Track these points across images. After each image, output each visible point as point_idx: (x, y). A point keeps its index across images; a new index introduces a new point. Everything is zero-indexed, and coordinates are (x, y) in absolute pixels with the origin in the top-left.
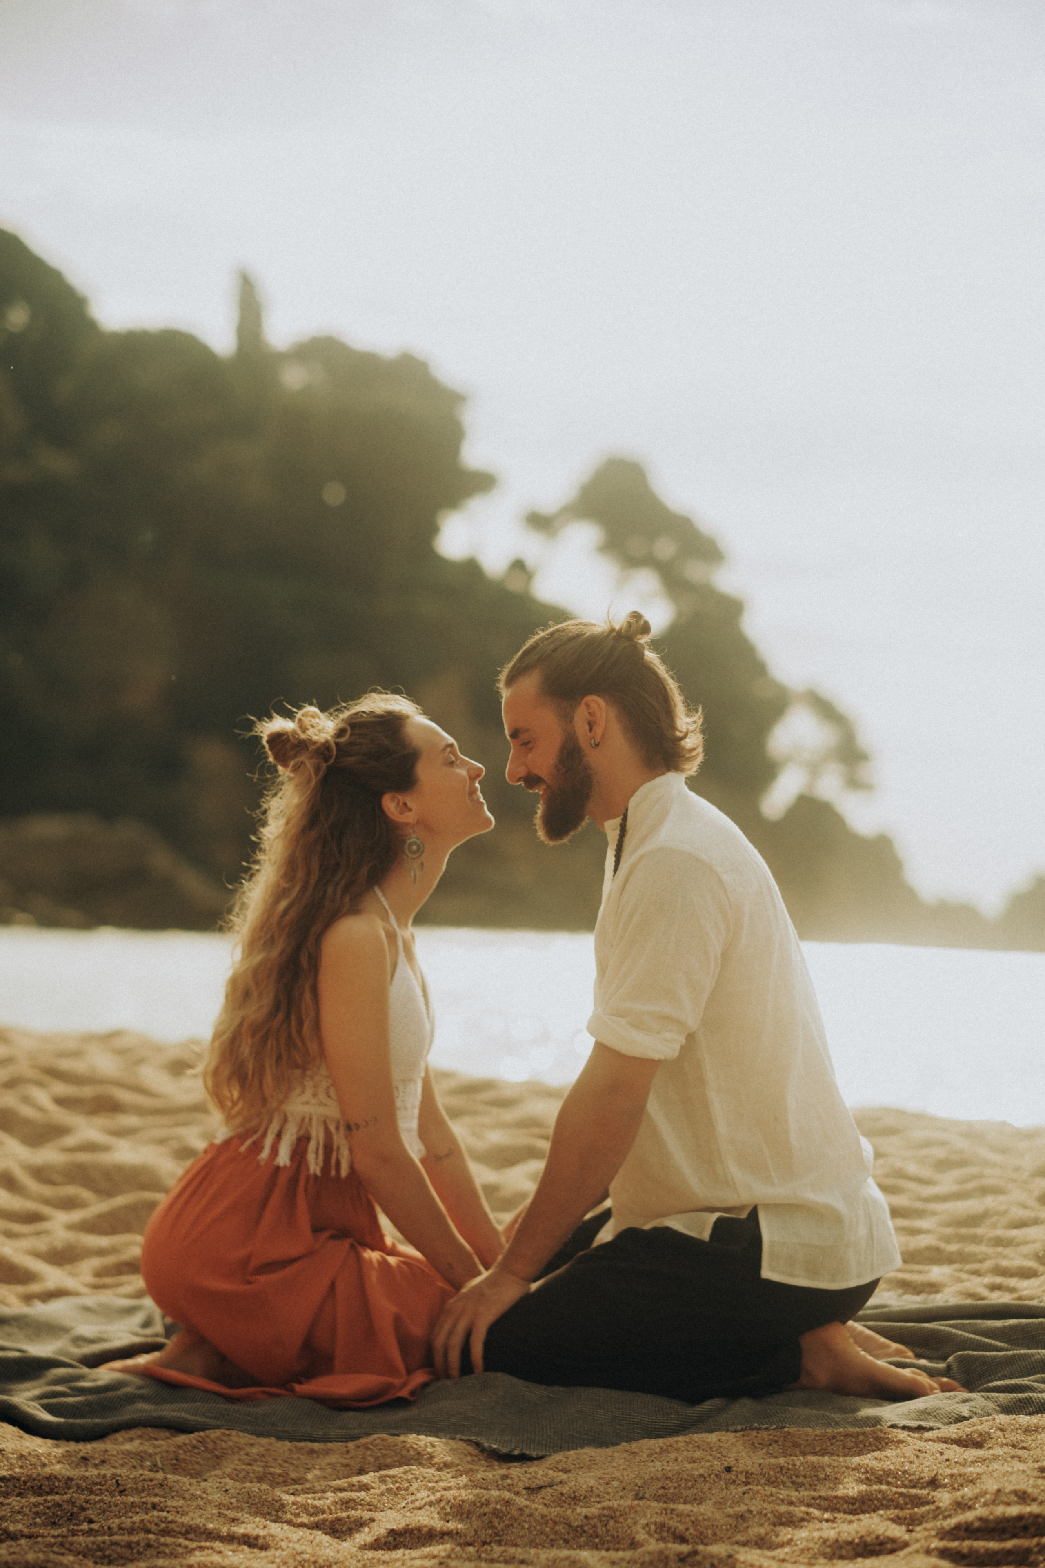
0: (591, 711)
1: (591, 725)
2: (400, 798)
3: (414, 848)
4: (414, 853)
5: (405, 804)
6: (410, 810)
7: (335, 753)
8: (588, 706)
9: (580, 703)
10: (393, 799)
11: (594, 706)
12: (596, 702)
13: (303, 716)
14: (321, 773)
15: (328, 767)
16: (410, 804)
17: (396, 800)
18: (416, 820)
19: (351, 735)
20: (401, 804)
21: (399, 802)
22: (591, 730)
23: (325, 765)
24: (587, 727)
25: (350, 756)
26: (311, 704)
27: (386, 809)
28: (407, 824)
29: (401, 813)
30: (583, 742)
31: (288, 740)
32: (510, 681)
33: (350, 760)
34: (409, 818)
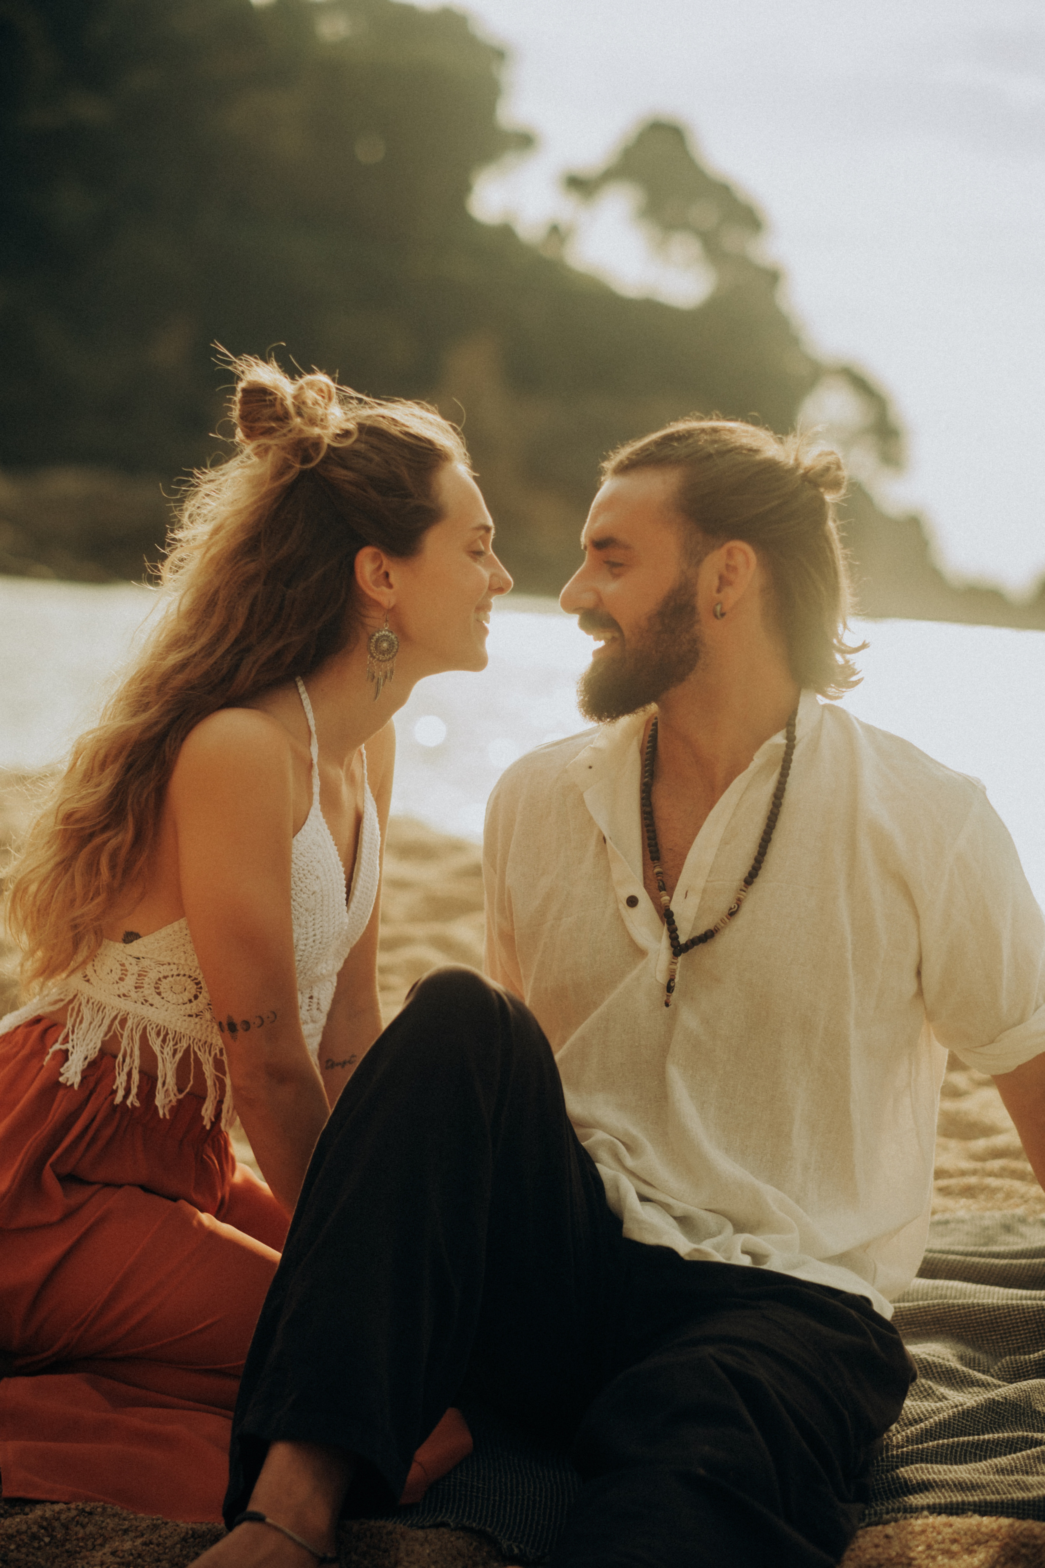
0: (732, 563)
1: (724, 582)
2: (385, 561)
3: (385, 645)
4: (383, 653)
5: (387, 575)
6: (390, 586)
7: (322, 454)
8: (730, 553)
9: (722, 545)
10: (375, 557)
11: (739, 559)
12: (745, 553)
13: (307, 384)
14: (287, 478)
15: (302, 474)
16: (392, 579)
17: (378, 563)
18: (392, 605)
19: (356, 441)
20: (382, 571)
21: (380, 567)
22: (719, 591)
23: (298, 466)
24: (716, 582)
25: (346, 468)
26: (329, 373)
27: (358, 570)
28: (378, 604)
29: (376, 583)
30: (702, 603)
31: (272, 404)
32: (624, 469)
33: (340, 473)
34: (384, 596)
